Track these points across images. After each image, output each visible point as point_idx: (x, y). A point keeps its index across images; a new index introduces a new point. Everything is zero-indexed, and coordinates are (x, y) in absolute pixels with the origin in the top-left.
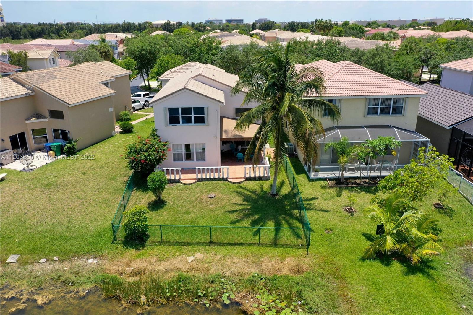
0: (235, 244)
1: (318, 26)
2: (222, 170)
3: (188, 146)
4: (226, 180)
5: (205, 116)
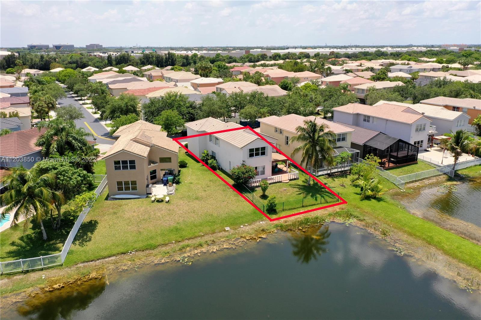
0: (312, 205)
1: (200, 67)
2: (278, 177)
3: (256, 168)
4: (281, 182)
5: (265, 151)
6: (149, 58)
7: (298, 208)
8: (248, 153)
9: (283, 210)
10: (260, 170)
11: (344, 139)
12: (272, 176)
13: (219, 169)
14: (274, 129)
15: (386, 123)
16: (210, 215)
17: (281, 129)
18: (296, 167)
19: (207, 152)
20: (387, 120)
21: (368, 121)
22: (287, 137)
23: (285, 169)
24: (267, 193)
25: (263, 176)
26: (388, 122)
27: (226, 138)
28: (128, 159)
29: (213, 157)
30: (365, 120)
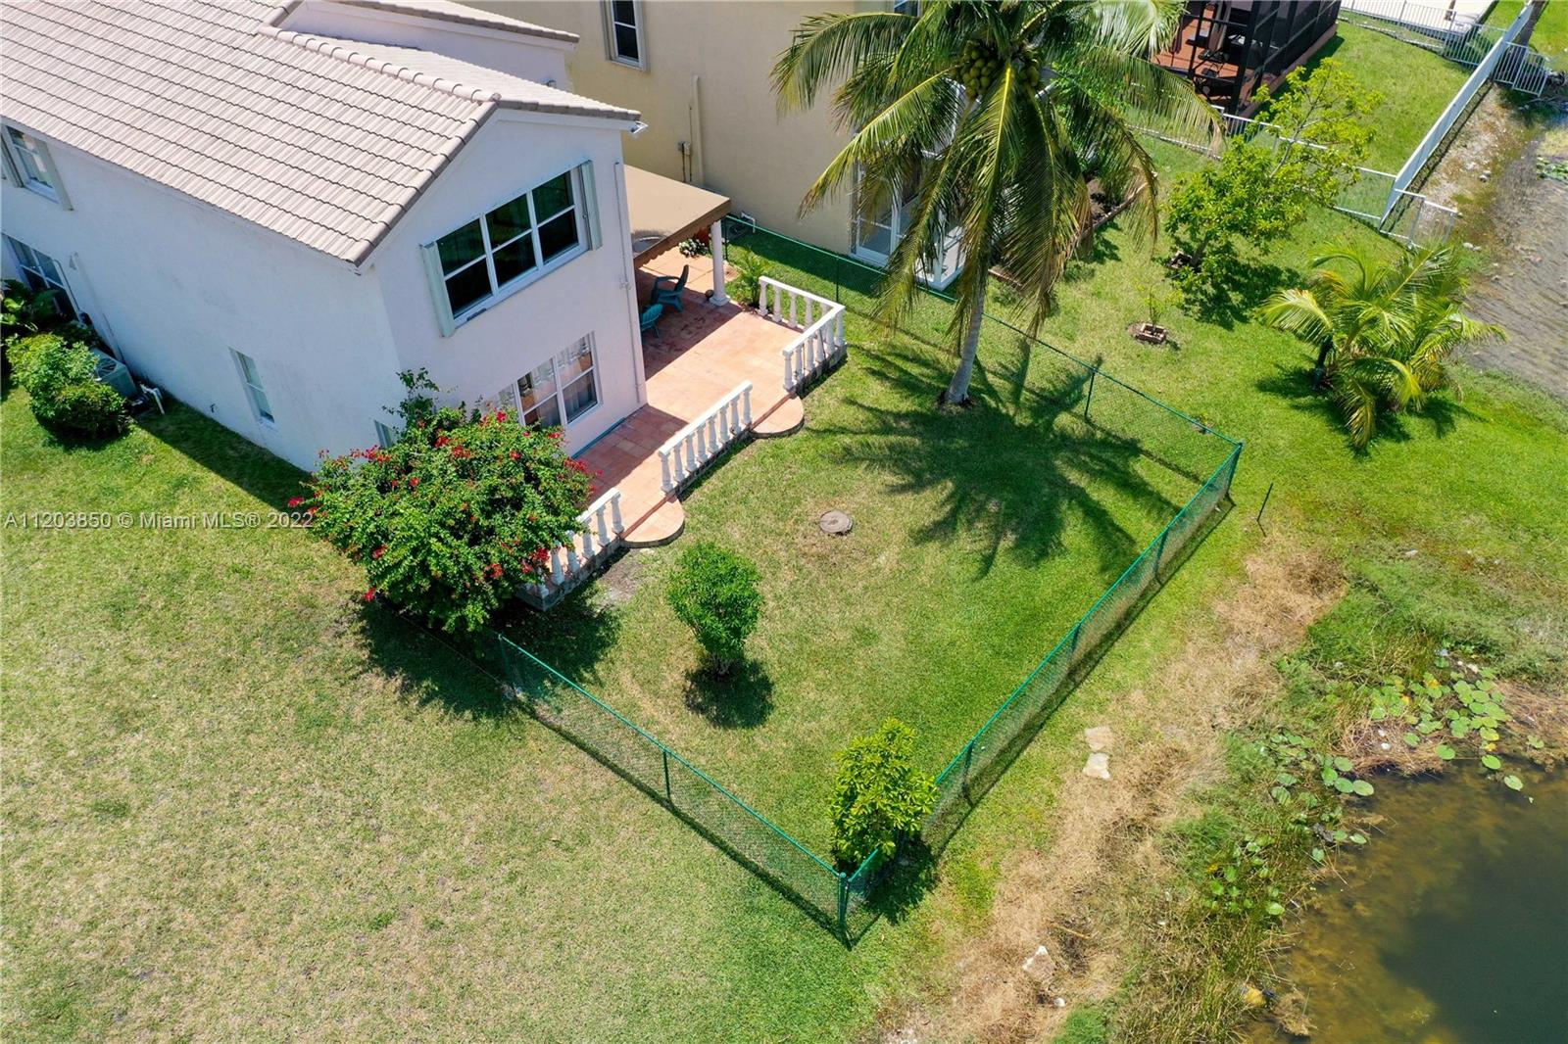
2: (729, 410)
4: (749, 435)
5: (577, 207)
8: (432, 286)
9: (966, 794)
10: (557, 383)
25: (592, 423)
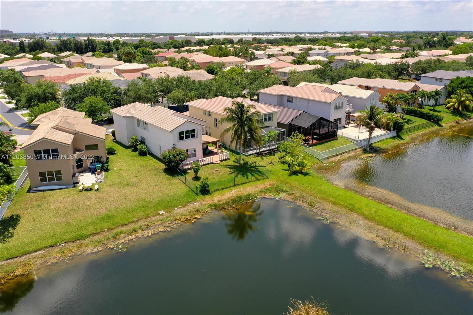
0: (244, 183)
1: (123, 53)
2: (210, 159)
3: (187, 151)
4: (212, 163)
5: (195, 133)
6: (67, 44)
7: (230, 187)
8: (177, 136)
9: (216, 190)
10: (191, 152)
11: (270, 119)
12: (203, 158)
13: (149, 154)
14: (203, 111)
15: (308, 103)
16: (142, 200)
17: (209, 112)
18: (226, 148)
19: (136, 137)
20: (309, 100)
21: (292, 102)
22: (216, 119)
23: (215, 150)
24: (199, 174)
25: (195, 159)
26: (310, 101)
27: (154, 122)
28: (50, 148)
29: (143, 142)
30: (288, 101)
